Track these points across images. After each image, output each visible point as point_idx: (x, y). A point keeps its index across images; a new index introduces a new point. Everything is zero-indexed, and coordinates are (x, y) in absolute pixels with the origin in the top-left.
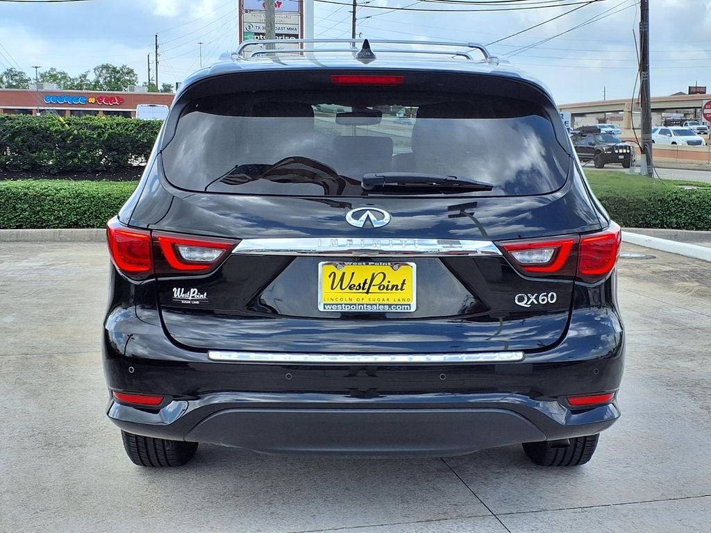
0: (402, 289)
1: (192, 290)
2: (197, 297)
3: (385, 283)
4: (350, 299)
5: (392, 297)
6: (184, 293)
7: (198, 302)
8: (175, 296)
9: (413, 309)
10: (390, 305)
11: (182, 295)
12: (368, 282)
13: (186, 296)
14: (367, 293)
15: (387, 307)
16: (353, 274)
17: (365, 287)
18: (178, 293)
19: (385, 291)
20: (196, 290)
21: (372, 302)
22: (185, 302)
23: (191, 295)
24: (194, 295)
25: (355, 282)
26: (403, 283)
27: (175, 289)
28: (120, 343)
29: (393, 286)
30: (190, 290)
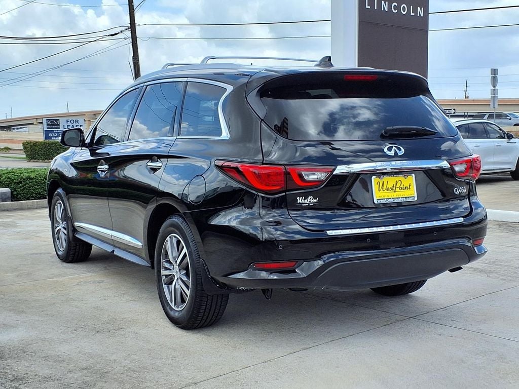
0: (409, 189)
1: (309, 198)
2: (312, 201)
3: (402, 186)
4: (388, 196)
5: (406, 193)
6: (304, 200)
7: (312, 204)
8: (298, 202)
9: (416, 199)
10: (406, 198)
11: (303, 201)
12: (395, 186)
13: (306, 201)
14: (395, 192)
15: (404, 199)
16: (388, 182)
17: (393, 189)
18: (300, 200)
19: (402, 190)
20: (312, 197)
21: (397, 197)
22: (305, 205)
23: (309, 200)
24: (311, 200)
25: (389, 186)
26: (410, 186)
27: (298, 198)
28: (259, 234)
29: (405, 187)
30: (308, 198)
